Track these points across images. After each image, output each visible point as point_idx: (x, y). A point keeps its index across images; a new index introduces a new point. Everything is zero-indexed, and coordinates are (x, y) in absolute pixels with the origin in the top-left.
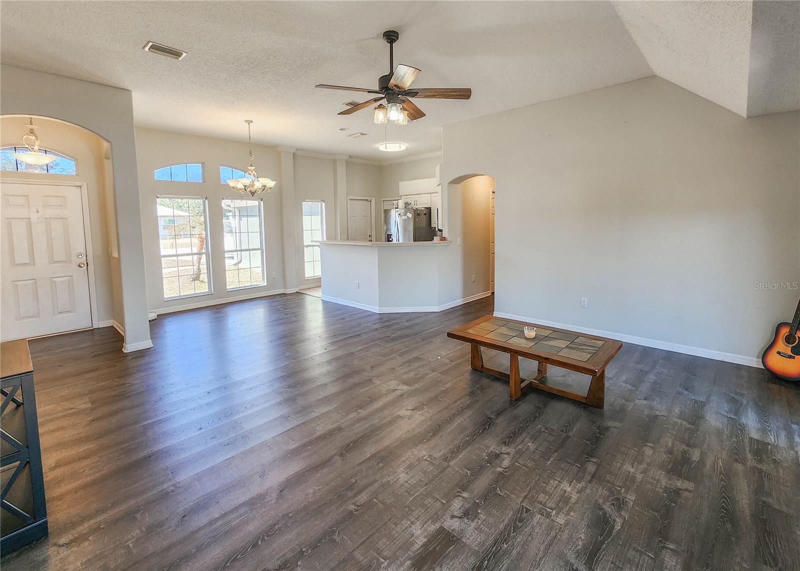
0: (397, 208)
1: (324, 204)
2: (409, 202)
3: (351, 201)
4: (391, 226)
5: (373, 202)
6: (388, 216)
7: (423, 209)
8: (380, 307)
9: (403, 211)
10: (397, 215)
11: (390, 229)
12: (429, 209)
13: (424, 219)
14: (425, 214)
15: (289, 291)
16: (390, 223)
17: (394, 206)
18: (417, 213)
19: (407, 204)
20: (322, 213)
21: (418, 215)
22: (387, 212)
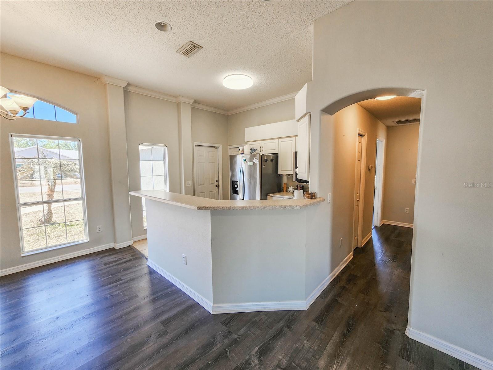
0: (243, 154)
1: (166, 148)
2: (255, 149)
3: (197, 147)
4: (236, 172)
5: (220, 149)
6: (234, 162)
7: (269, 155)
8: (214, 303)
9: (249, 156)
10: (243, 161)
11: (236, 176)
12: (276, 156)
13: (270, 165)
14: (272, 160)
15: (118, 246)
16: (235, 169)
17: (240, 152)
18: (264, 159)
19: (253, 150)
20: (164, 158)
21: (266, 161)
22: (232, 158)
